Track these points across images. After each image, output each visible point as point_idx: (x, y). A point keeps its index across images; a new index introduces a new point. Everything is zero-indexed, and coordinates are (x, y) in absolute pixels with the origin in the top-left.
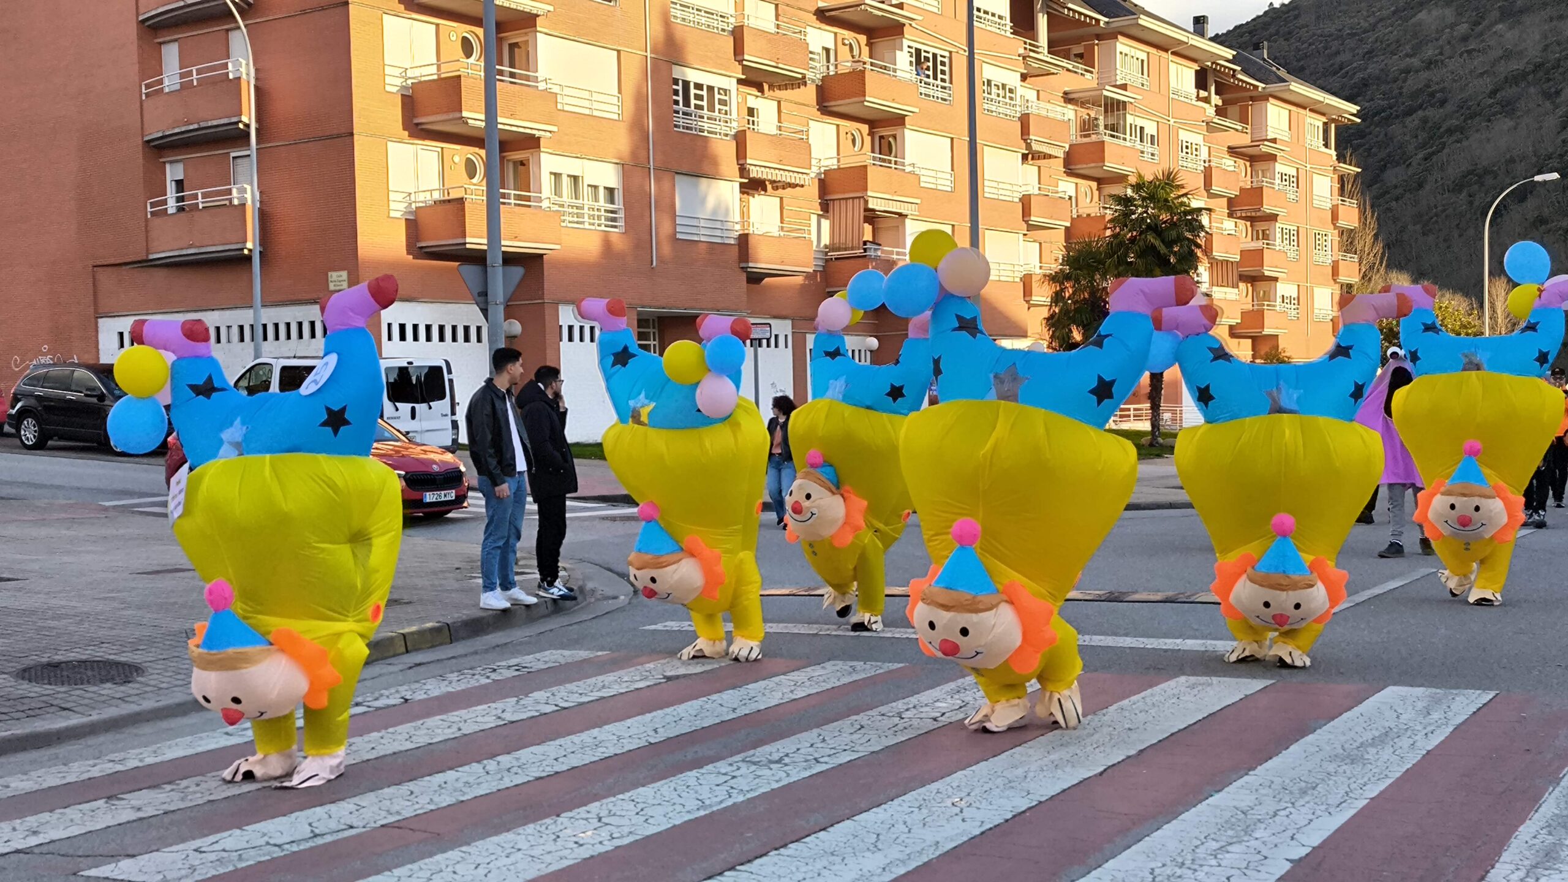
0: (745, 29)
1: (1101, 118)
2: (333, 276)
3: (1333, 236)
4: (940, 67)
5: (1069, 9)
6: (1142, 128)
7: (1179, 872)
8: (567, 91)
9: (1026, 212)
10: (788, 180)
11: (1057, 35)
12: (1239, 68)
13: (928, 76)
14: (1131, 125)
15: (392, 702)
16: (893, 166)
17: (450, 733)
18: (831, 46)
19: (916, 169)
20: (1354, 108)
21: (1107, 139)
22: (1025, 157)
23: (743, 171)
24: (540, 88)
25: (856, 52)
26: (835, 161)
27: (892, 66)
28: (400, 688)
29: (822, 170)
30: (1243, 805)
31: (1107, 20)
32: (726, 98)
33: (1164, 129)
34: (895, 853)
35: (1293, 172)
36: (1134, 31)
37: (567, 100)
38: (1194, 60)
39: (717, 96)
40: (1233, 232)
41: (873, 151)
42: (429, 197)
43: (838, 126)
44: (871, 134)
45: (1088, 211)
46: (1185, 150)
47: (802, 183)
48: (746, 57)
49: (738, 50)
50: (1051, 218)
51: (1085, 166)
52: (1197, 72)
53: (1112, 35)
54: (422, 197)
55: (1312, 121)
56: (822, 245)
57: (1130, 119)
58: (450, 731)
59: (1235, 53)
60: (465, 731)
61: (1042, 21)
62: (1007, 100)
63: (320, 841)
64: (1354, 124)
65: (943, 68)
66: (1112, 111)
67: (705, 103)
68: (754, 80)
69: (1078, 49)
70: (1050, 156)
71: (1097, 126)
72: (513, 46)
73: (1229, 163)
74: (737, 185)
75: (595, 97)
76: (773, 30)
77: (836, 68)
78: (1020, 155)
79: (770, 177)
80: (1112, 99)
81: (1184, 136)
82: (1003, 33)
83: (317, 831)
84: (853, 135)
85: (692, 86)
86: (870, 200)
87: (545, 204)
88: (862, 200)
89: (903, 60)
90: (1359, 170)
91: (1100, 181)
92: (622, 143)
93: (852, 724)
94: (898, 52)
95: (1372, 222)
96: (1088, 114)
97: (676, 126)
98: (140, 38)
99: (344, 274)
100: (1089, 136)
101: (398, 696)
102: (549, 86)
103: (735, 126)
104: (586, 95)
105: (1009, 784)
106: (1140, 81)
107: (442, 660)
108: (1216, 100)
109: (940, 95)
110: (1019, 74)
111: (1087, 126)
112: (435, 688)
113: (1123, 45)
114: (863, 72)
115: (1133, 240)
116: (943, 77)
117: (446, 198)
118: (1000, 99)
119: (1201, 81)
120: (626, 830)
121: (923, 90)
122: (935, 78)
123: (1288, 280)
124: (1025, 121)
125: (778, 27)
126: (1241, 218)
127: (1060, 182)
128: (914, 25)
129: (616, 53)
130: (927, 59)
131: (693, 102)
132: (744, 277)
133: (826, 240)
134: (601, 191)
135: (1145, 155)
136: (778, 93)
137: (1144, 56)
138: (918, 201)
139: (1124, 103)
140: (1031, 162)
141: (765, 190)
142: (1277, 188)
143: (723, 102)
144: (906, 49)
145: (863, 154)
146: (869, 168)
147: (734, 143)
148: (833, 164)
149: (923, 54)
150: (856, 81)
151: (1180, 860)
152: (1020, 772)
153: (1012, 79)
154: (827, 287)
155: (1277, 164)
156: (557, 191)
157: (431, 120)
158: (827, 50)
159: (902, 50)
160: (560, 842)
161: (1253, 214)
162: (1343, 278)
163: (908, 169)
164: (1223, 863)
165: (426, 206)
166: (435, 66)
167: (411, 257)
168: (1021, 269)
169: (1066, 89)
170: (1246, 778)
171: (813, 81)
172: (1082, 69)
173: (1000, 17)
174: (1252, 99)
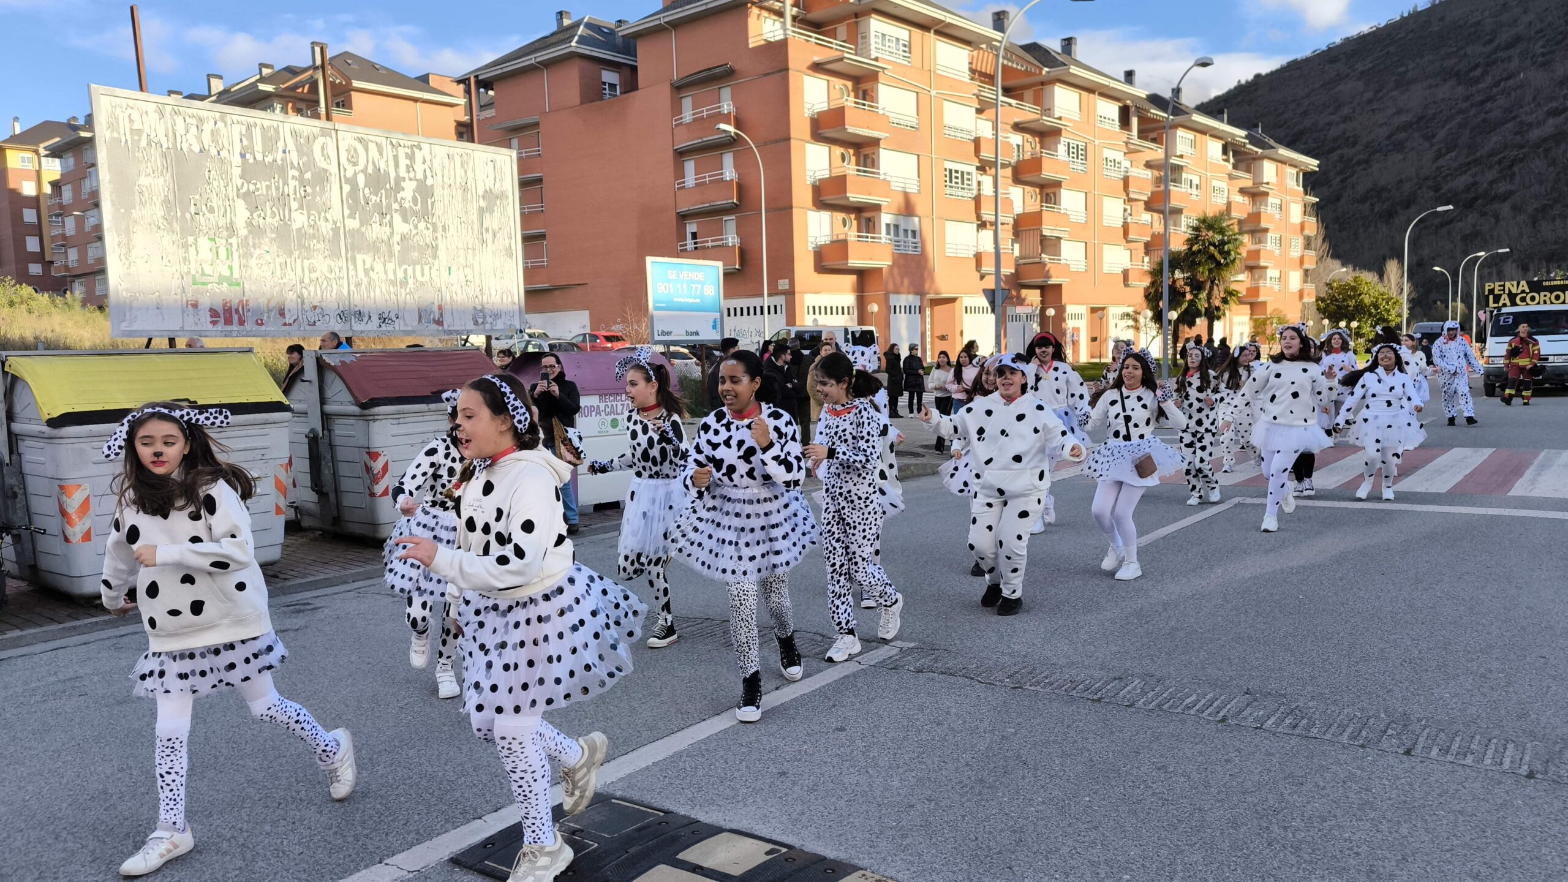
0: (979, 138)
1: (1168, 176)
2: (781, 282)
3: (1300, 242)
4: (1080, 152)
5: (1151, 112)
6: (1191, 181)
8: (893, 179)
9: (1126, 233)
10: (999, 221)
11: (1143, 128)
12: (1248, 142)
13: (1074, 158)
14: (1185, 179)
16: (1055, 210)
18: (1021, 143)
19: (1068, 212)
20: (1316, 162)
21: (1171, 187)
22: (1124, 201)
23: (979, 217)
24: (879, 178)
25: (1033, 147)
26: (1023, 209)
27: (1055, 154)
29: (1016, 214)
31: (1171, 118)
32: (970, 177)
33: (1203, 180)
35: (1279, 202)
36: (1189, 124)
37: (894, 184)
38: (1220, 138)
39: (966, 176)
41: (1043, 202)
43: (1024, 189)
44: (1041, 193)
45: (1160, 231)
46: (1215, 192)
47: (1005, 222)
48: (980, 154)
49: (977, 150)
50: (1138, 236)
51: (1157, 205)
53: (1175, 126)
54: (823, 239)
55: (1290, 171)
56: (1017, 257)
57: (1184, 175)
61: (1134, 121)
62: (1116, 168)
64: (1315, 172)
65: (1082, 152)
66: (1174, 172)
67: (959, 181)
68: (984, 166)
69: (1153, 135)
70: (1139, 200)
71: (1165, 180)
72: (866, 156)
73: (1239, 198)
74: (975, 226)
75: (907, 181)
76: (992, 137)
77: (1024, 156)
78: (1122, 200)
79: (992, 220)
80: (1174, 164)
81: (1215, 183)
82: (1115, 129)
84: (1031, 193)
85: (953, 171)
86: (1043, 230)
87: (883, 240)
88: (1039, 231)
89: (1062, 149)
90: (1317, 199)
94: (1059, 146)
95: (1322, 231)
96: (1160, 174)
97: (946, 194)
98: (675, 158)
99: (787, 281)
100: (1161, 187)
102: (886, 177)
103: (975, 192)
104: (902, 180)
106: (1190, 152)
108: (1232, 160)
109: (1080, 168)
110: (1122, 153)
111: (1158, 181)
113: (1180, 132)
114: (1039, 158)
115: (1199, 251)
116: (1082, 158)
117: (835, 238)
118: (1112, 168)
119: (1225, 150)
121: (1072, 166)
122: (1077, 158)
123: (1275, 267)
124: (1126, 181)
127: (1143, 215)
128: (1067, 129)
129: (917, 156)
130: (1073, 148)
131: (954, 180)
132: (978, 275)
133: (1017, 253)
134: (910, 233)
135: (1192, 196)
137: (1192, 138)
138: (1068, 230)
139: (1182, 166)
140: (1127, 204)
142: (1269, 212)
143: (969, 180)
144: (1062, 143)
145: (1033, 205)
146: (1041, 212)
147: (973, 203)
148: (1021, 210)
149: (1072, 145)
150: (1036, 163)
153: (1119, 156)
155: (1269, 198)
156: (888, 233)
157: (829, 199)
158: (1018, 146)
159: (1060, 144)
161: (1254, 229)
162: (1306, 266)
163: (1064, 212)
165: (825, 244)
166: (829, 170)
168: (1122, 266)
169: (1147, 160)
171: (1011, 164)
172: (1156, 147)
173: (1112, 120)
174: (1254, 159)
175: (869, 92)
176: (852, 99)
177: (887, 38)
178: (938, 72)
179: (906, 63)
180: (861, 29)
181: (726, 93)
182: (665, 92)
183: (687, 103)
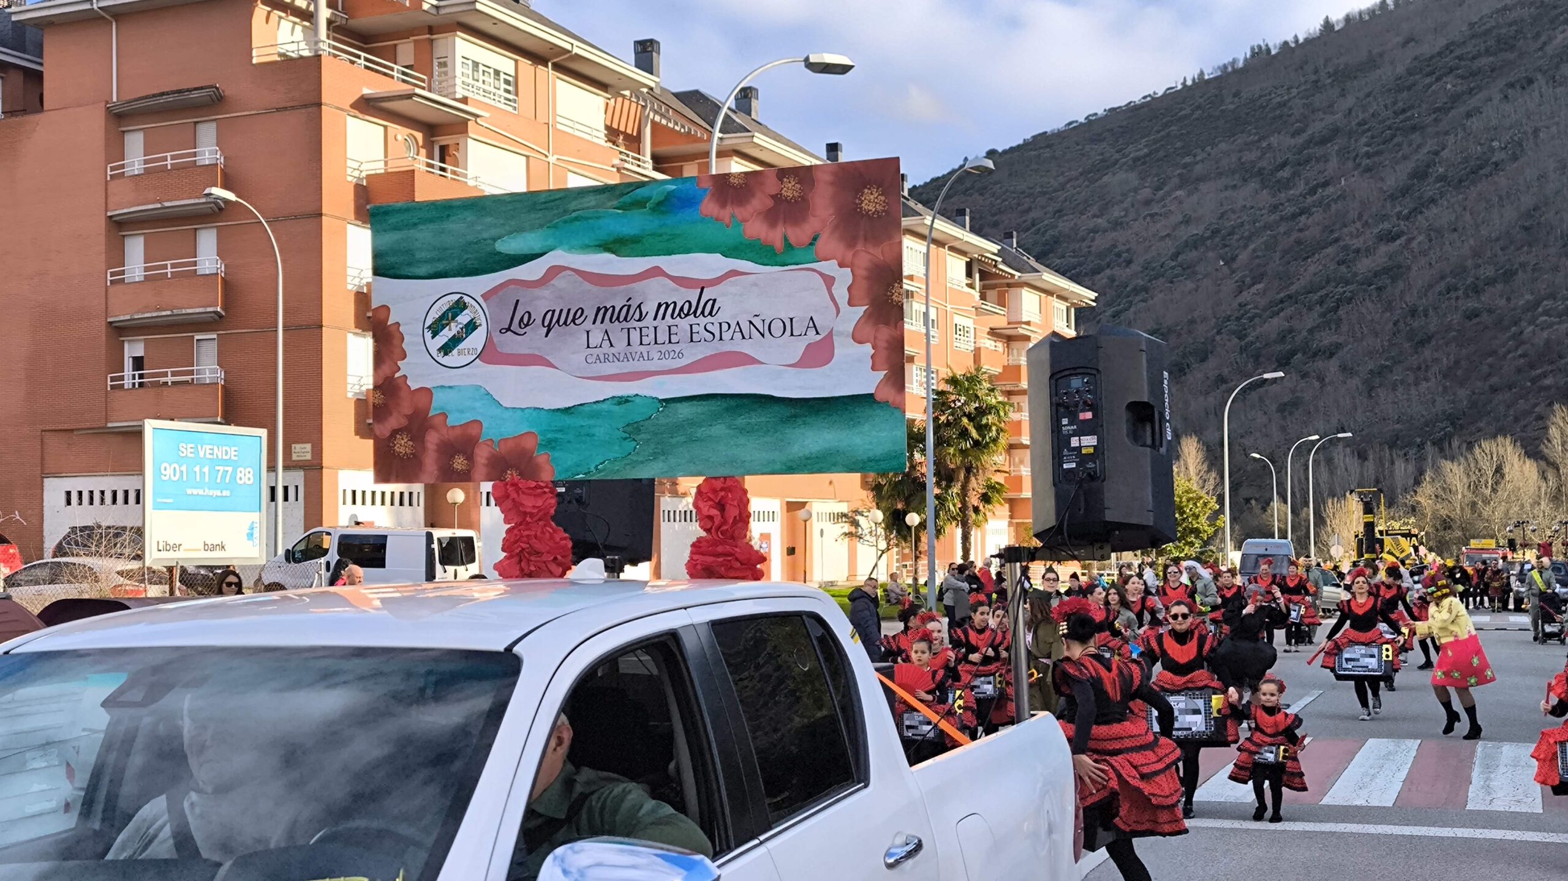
12: (1001, 260)
14: (916, 311)
20: (1092, 294)
36: (920, 230)
46: (958, 332)
52: (967, 263)
54: (370, 380)
55: (1058, 306)
57: (915, 306)
59: (999, 248)
64: (1092, 308)
81: (959, 320)
98: (108, 231)
99: (308, 447)
108: (978, 286)
113: (908, 241)
115: (949, 424)
119: (969, 270)
137: (925, 250)
139: (912, 292)
161: (1012, 389)
174: (1009, 285)
175: (452, 151)
176: (423, 158)
177: (481, 68)
178: (559, 126)
179: (510, 109)
180: (439, 50)
181: (207, 133)
182: (95, 122)
183: (135, 143)
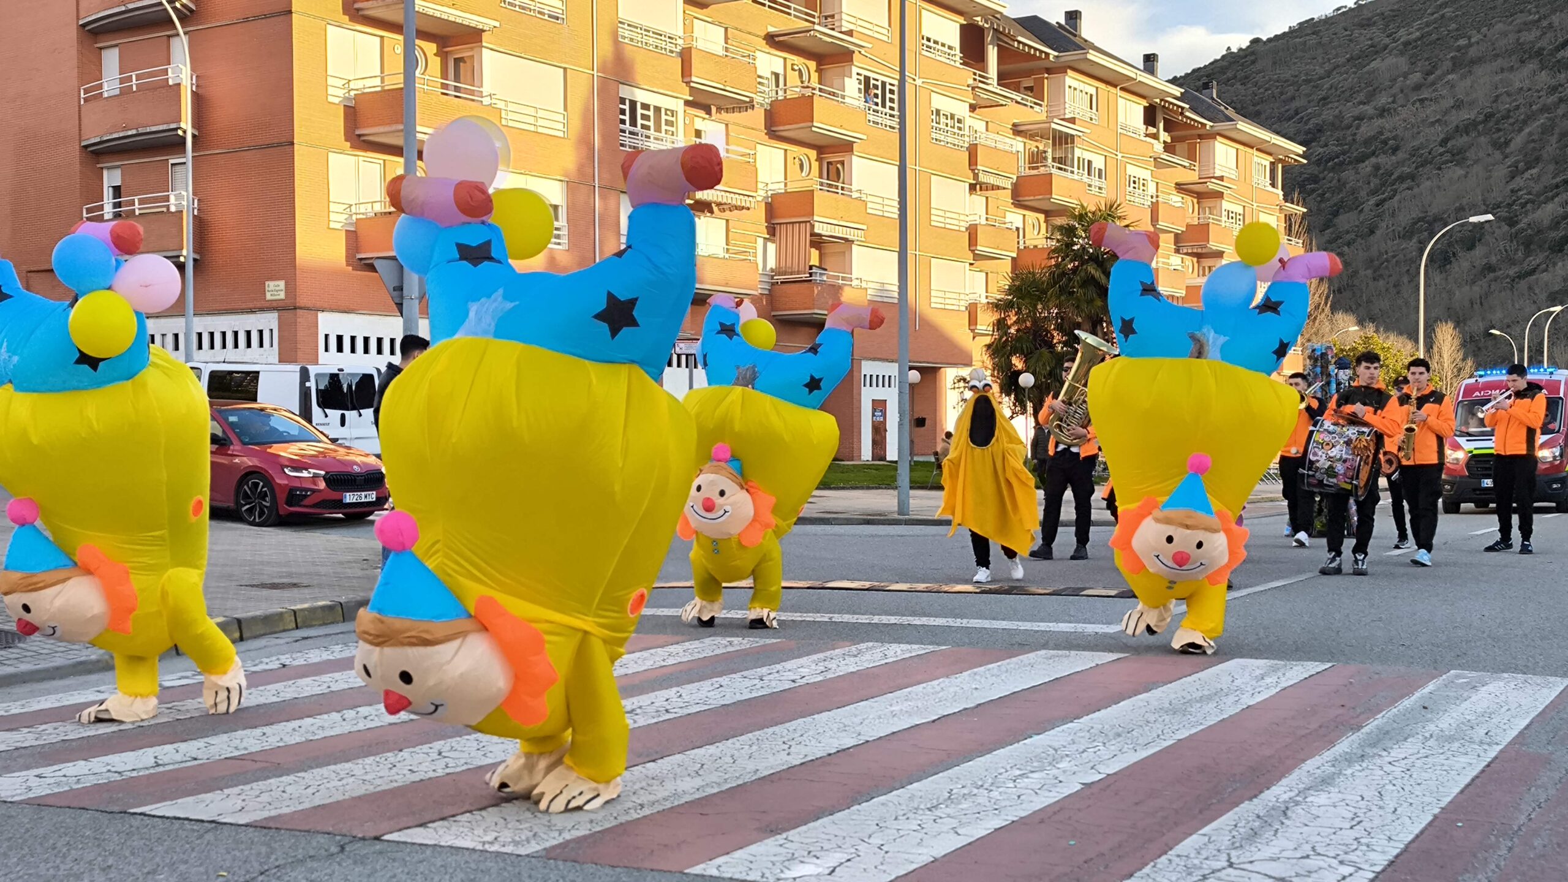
0: (693, 51)
1: (1050, 150)
2: (271, 285)
4: (888, 95)
5: (1019, 42)
6: (1090, 162)
7: (975, 791)
8: (511, 107)
9: (973, 240)
10: (734, 202)
11: (1008, 67)
12: (1187, 106)
13: (877, 104)
14: (1079, 158)
15: (270, 666)
16: (840, 191)
17: (317, 690)
18: (781, 71)
19: (863, 195)
21: (1054, 171)
22: (972, 188)
24: (484, 103)
25: (805, 77)
26: (782, 186)
27: (840, 93)
28: (281, 657)
29: (770, 193)
30: (1056, 745)
31: (1056, 54)
32: (673, 119)
33: (1112, 164)
34: (714, 777)
35: (1240, 210)
37: (511, 116)
38: (1143, 97)
39: (664, 117)
40: (1179, 268)
41: (821, 177)
42: (370, 210)
43: (786, 150)
44: (819, 159)
45: (1035, 243)
46: (1132, 185)
47: (748, 205)
48: (694, 79)
49: (686, 71)
50: (997, 248)
51: (1032, 198)
52: (1145, 108)
53: (1060, 69)
54: (362, 209)
55: (1259, 160)
56: (768, 268)
57: (1078, 153)
58: (319, 688)
59: (1183, 91)
60: (333, 689)
62: (956, 130)
63: (161, 769)
65: (892, 96)
66: (1060, 144)
67: (651, 124)
68: (701, 102)
69: (1028, 82)
70: (998, 188)
71: (1045, 158)
72: (458, 61)
73: (1176, 199)
75: (541, 113)
76: (721, 52)
77: (785, 92)
78: (967, 186)
79: (715, 199)
80: (1060, 131)
82: (952, 63)
83: (160, 762)
84: (801, 160)
85: (639, 106)
86: (816, 224)
88: (808, 224)
89: (852, 87)
90: (1305, 210)
91: (1048, 214)
92: (568, 159)
93: (712, 685)
94: (846, 79)
96: (1037, 147)
97: (622, 145)
99: (282, 284)
100: (1037, 168)
101: (278, 662)
102: (494, 101)
104: (532, 111)
105: (844, 728)
106: (1089, 115)
107: (330, 635)
109: (889, 123)
110: (967, 105)
111: (1036, 158)
112: (315, 656)
114: (811, 97)
115: (1075, 270)
116: (892, 105)
117: (388, 210)
118: (949, 128)
119: (1150, 117)
120: (463, 761)
121: (871, 118)
122: (884, 106)
124: (972, 152)
125: (727, 50)
126: (1187, 254)
127: (1007, 213)
128: (863, 52)
129: (562, 70)
130: (876, 87)
131: (640, 121)
132: (689, 298)
133: (772, 263)
135: (1093, 188)
136: (724, 115)
137: (1093, 91)
138: (864, 227)
139: (1073, 136)
140: (979, 193)
141: (712, 212)
142: (1223, 225)
143: (667, 123)
144: (855, 76)
145: (810, 179)
146: (815, 193)
148: (780, 188)
149: (872, 82)
150: (803, 107)
151: (980, 783)
152: (857, 720)
153: (961, 109)
154: (773, 310)
155: (1224, 202)
158: (777, 76)
159: (851, 77)
160: (395, 770)
161: (1199, 251)
163: (855, 195)
164: (1018, 786)
165: (366, 218)
166: (379, 79)
167: (351, 268)
168: (967, 298)
169: (1015, 121)
170: (1070, 725)
171: (762, 105)
172: (1031, 102)
173: (950, 48)
